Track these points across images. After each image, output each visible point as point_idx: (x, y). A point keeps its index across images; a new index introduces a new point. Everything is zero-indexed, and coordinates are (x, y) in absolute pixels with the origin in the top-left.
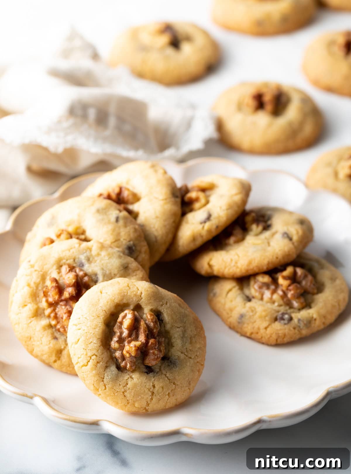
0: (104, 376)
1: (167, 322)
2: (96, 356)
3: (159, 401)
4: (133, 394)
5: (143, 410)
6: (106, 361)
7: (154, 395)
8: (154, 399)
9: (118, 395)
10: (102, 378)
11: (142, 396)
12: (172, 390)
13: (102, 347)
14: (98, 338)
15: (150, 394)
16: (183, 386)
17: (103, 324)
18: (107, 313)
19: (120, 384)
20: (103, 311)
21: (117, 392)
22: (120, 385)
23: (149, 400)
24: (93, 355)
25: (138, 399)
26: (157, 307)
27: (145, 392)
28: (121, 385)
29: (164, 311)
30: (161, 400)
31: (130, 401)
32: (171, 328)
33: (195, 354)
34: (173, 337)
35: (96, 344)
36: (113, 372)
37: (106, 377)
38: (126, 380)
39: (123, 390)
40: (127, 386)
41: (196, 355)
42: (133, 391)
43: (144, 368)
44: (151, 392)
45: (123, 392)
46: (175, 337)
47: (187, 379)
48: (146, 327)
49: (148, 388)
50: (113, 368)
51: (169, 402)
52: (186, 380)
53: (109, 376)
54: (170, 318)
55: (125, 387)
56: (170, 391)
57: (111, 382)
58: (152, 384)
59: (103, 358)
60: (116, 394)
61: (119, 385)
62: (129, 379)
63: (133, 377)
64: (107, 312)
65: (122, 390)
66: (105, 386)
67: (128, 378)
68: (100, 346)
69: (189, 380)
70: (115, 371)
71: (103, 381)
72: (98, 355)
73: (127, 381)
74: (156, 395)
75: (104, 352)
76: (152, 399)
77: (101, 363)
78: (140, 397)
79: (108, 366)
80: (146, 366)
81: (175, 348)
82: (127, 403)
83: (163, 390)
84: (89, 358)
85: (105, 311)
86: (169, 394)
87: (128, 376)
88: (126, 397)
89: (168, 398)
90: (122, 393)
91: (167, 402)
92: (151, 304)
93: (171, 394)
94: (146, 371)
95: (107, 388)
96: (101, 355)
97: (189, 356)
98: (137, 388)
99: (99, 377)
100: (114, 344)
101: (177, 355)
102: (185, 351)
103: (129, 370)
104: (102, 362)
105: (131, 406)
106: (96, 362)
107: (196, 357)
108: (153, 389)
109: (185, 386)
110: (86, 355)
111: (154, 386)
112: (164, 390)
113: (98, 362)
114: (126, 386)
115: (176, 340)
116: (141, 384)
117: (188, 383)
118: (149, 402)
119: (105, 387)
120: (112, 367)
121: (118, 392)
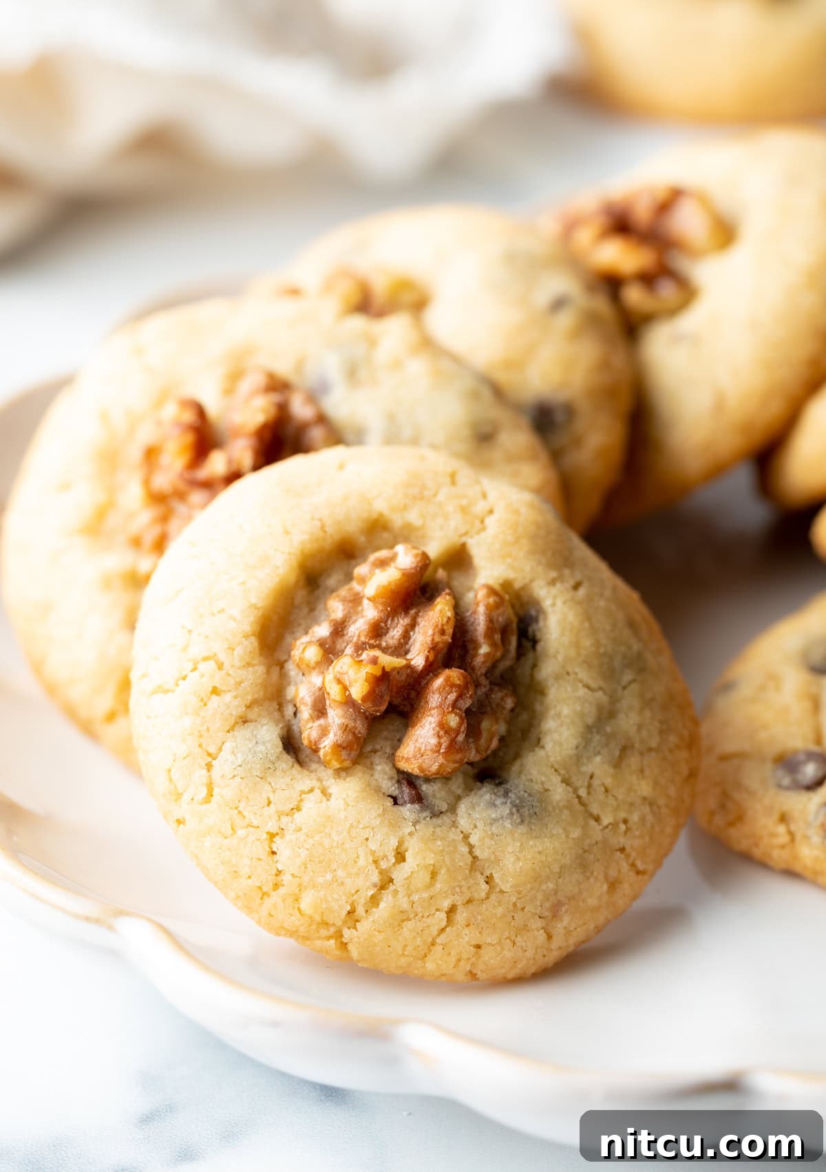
0: (220, 749)
1: (551, 651)
2: (220, 666)
3: (403, 921)
4: (304, 853)
5: (329, 938)
6: (250, 698)
7: (392, 888)
8: (382, 905)
9: (247, 836)
10: (209, 755)
11: (340, 873)
12: (469, 901)
13: (253, 643)
14: (254, 607)
15: (375, 878)
16: (523, 909)
17: (294, 563)
18: (325, 532)
19: (272, 799)
20: (313, 519)
21: (250, 826)
22: (269, 803)
23: (363, 901)
24: (206, 659)
25: (321, 880)
26: (532, 581)
27: (355, 862)
28: (272, 806)
29: (553, 605)
30: (413, 921)
31: (286, 878)
32: (557, 677)
33: (622, 815)
34: (552, 712)
35: (235, 619)
36: (261, 748)
37: (225, 755)
38: (302, 792)
39: (272, 826)
40: (297, 815)
41: (625, 821)
42: (311, 841)
43: (392, 778)
44: (381, 872)
45: (272, 836)
46: (559, 715)
47: (551, 886)
48: (449, 618)
49: (373, 853)
50: (268, 734)
51: (444, 946)
52: (544, 887)
53: (239, 755)
54: (566, 640)
55: (285, 819)
56: (459, 900)
57: (238, 779)
58: (394, 843)
59: (240, 683)
60: (241, 833)
61: (266, 802)
62: (310, 795)
63: (330, 791)
64: (327, 529)
65: (270, 824)
66: (210, 787)
67: (311, 790)
68: (246, 637)
69: (556, 892)
70: (269, 746)
71: (209, 767)
72: (227, 665)
73: (303, 796)
74: (396, 892)
75: (254, 662)
76: (374, 901)
77: (228, 697)
78: (329, 877)
79: (251, 721)
80: (399, 772)
81: (541, 753)
82: (271, 885)
83: (432, 884)
84: (191, 666)
85: (320, 520)
86: (451, 911)
87: (315, 783)
88: (276, 857)
89: (444, 923)
90: (265, 836)
91: (433, 944)
92: (509, 560)
93: (461, 916)
94: (394, 790)
95: (216, 798)
96: (239, 668)
97: (595, 810)
98: (330, 835)
99: (200, 746)
100: (305, 648)
101: (543, 783)
102: (581, 783)
103: (326, 764)
104: (235, 693)
105: (284, 900)
106: (210, 689)
107: (623, 827)
108: (394, 864)
109: (529, 908)
110: (185, 649)
111: (400, 857)
112: (438, 886)
113: (215, 691)
114: (292, 815)
115: (561, 725)
116: (351, 826)
117: (548, 905)
118: (360, 910)
119: (210, 794)
120: (265, 728)
121: (252, 829)
